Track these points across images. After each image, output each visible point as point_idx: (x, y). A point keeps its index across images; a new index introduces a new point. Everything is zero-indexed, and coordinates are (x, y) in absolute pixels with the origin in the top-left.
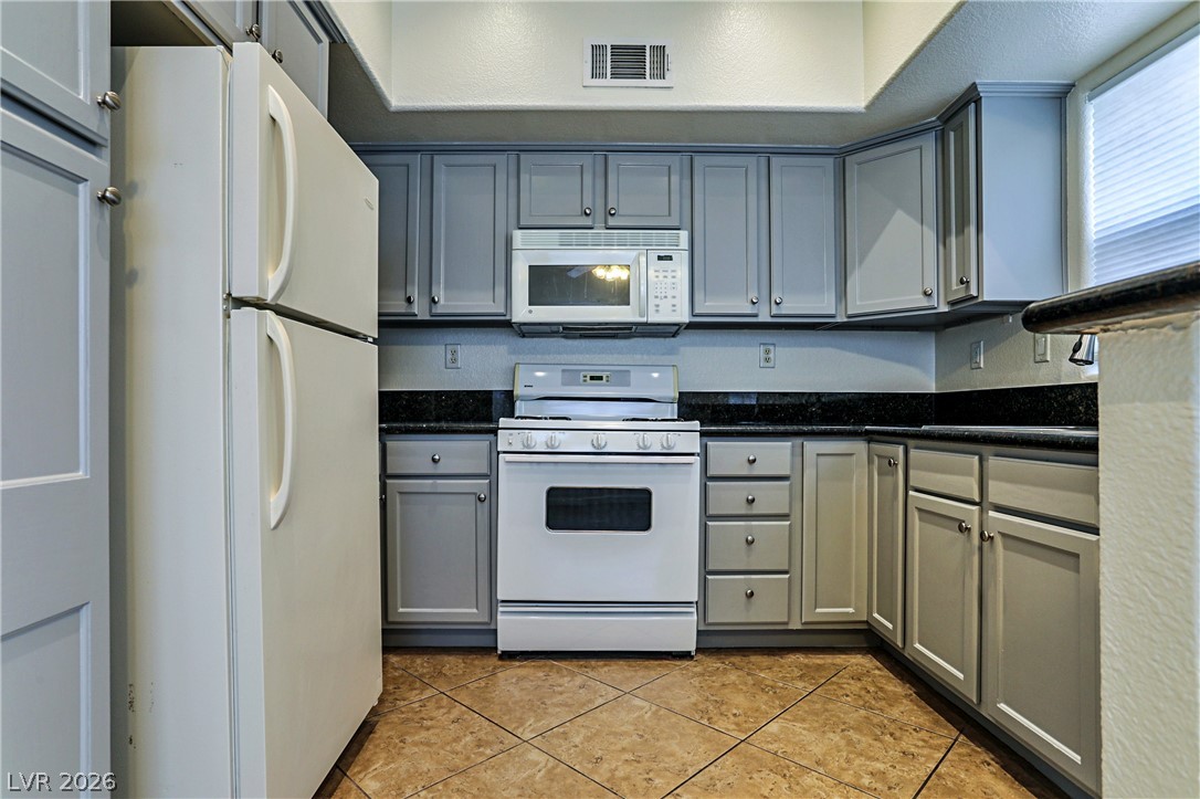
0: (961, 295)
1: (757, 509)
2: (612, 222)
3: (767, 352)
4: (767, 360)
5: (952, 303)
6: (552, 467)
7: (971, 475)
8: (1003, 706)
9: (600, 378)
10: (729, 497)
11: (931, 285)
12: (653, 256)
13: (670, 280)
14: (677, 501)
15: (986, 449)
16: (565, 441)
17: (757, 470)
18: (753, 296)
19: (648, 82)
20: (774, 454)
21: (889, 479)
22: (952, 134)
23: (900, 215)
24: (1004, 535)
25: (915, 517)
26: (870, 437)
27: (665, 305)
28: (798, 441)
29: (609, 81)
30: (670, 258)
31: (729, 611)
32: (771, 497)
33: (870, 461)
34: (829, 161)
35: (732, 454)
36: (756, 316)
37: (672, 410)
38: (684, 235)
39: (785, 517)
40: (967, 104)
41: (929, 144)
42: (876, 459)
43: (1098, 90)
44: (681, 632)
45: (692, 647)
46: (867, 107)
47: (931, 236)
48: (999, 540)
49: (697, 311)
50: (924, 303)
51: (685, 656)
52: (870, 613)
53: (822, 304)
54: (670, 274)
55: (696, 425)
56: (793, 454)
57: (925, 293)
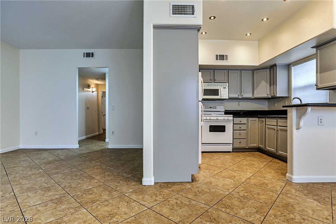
0: (273, 95)
1: (241, 129)
2: (215, 81)
3: (239, 103)
4: (239, 104)
5: (271, 96)
6: (210, 122)
7: (275, 122)
8: (280, 152)
9: (211, 108)
10: (237, 127)
11: (268, 93)
12: (223, 87)
13: (225, 92)
14: (229, 128)
15: (277, 119)
16: (212, 118)
17: (241, 123)
18: (238, 94)
19: (225, 61)
20: (244, 120)
21: (262, 124)
22: (272, 70)
23: (263, 81)
24: (280, 130)
25: (267, 129)
26: (259, 118)
27: (225, 96)
28: (247, 118)
29: (219, 61)
30: (225, 88)
31: (237, 145)
32: (244, 127)
33: (259, 121)
34: (251, 71)
35: (238, 120)
36: (239, 97)
37: (223, 113)
38: (228, 84)
39: (245, 130)
40: (274, 66)
41: (268, 70)
42: (260, 121)
43: (294, 66)
44: (230, 148)
45: (231, 151)
46: (259, 65)
47: (268, 86)
48: (279, 131)
49: (229, 97)
50: (267, 96)
51: (230, 152)
52: (259, 145)
53: (250, 95)
54: (225, 91)
55: (232, 115)
56: (247, 120)
57: (267, 95)
